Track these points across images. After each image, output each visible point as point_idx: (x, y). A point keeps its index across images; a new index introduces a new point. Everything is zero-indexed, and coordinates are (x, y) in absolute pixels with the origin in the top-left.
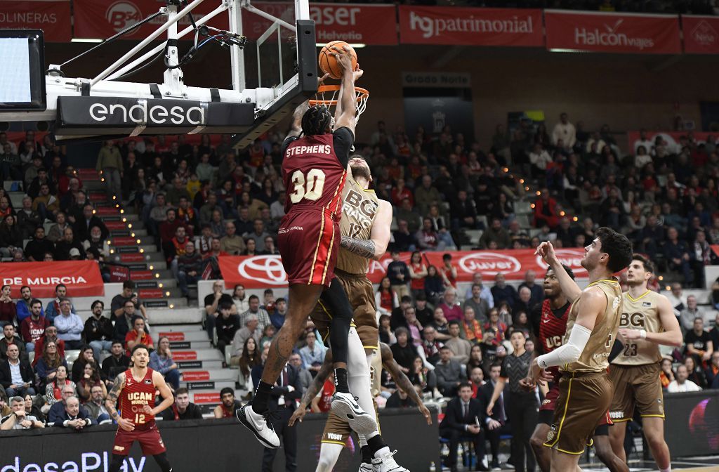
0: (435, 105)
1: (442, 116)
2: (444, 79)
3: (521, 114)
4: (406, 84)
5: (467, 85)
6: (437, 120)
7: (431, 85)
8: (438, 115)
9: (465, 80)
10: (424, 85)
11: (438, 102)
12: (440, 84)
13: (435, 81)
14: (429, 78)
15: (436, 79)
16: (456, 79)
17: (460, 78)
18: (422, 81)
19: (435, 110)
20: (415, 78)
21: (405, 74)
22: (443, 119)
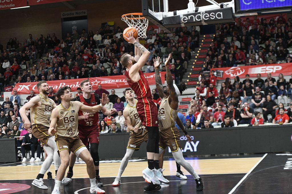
2: (77, 13)
3: (106, 23)
4: (62, 17)
5: (86, 14)
6: (74, 29)
7: (72, 16)
8: (74, 27)
9: (85, 13)
10: (69, 16)
11: (74, 22)
12: (75, 15)
13: (73, 15)
14: (71, 13)
15: (73, 14)
16: (81, 13)
17: (83, 12)
18: (68, 15)
19: (73, 25)
20: (66, 14)
21: (62, 13)
22: (76, 28)
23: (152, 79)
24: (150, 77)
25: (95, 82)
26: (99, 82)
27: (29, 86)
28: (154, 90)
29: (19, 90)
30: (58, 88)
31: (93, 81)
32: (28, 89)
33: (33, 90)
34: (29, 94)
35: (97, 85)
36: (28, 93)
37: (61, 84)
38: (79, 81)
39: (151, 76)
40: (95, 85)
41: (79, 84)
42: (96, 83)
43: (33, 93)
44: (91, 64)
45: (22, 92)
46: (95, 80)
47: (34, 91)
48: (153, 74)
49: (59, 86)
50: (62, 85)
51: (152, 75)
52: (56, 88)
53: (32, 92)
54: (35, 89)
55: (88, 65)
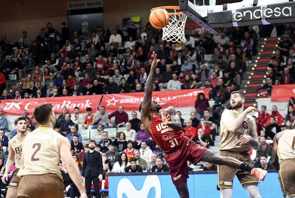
0: (83, 18)
1: (87, 24)
2: (89, 4)
3: (129, 19)
4: (69, 9)
5: (101, 6)
6: (84, 26)
7: (82, 8)
9: (100, 3)
10: (78, 8)
11: (85, 16)
12: (86, 7)
13: (84, 6)
14: (80, 4)
15: (84, 4)
16: (95, 3)
17: (97, 3)
18: (77, 6)
19: (83, 21)
20: (73, 5)
21: (68, 3)
22: (87, 25)
23: (190, 98)
24: (188, 95)
25: (111, 101)
26: (117, 101)
27: (20, 104)
28: (193, 114)
29: (5, 109)
30: (60, 107)
31: (109, 99)
32: (19, 108)
33: (25, 110)
34: (20, 115)
35: (114, 104)
36: (19, 113)
37: (65, 102)
38: (90, 99)
39: (190, 94)
40: (112, 105)
41: (90, 103)
42: (113, 102)
43: (25, 114)
44: (108, 75)
45: (10, 112)
46: (111, 98)
47: (27, 111)
48: (193, 91)
49: (61, 105)
50: (67, 103)
51: (190, 92)
52: (58, 108)
53: (23, 112)
54: (28, 108)
55: (102, 77)
